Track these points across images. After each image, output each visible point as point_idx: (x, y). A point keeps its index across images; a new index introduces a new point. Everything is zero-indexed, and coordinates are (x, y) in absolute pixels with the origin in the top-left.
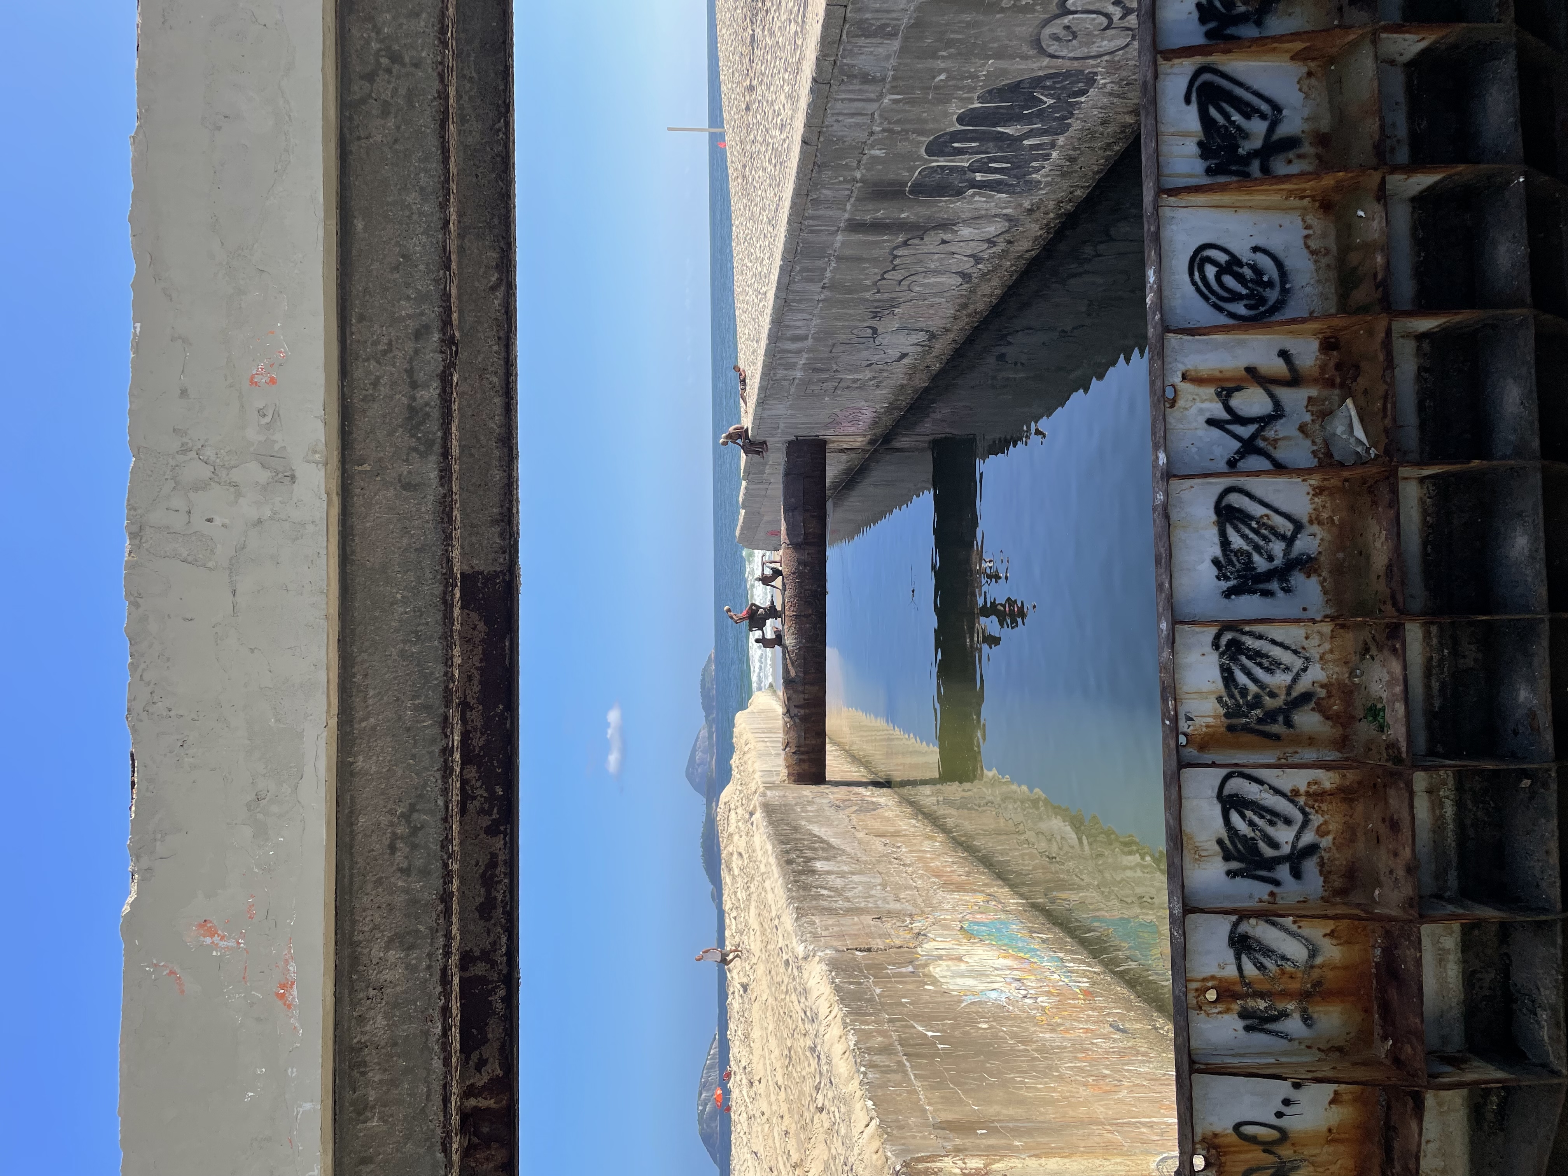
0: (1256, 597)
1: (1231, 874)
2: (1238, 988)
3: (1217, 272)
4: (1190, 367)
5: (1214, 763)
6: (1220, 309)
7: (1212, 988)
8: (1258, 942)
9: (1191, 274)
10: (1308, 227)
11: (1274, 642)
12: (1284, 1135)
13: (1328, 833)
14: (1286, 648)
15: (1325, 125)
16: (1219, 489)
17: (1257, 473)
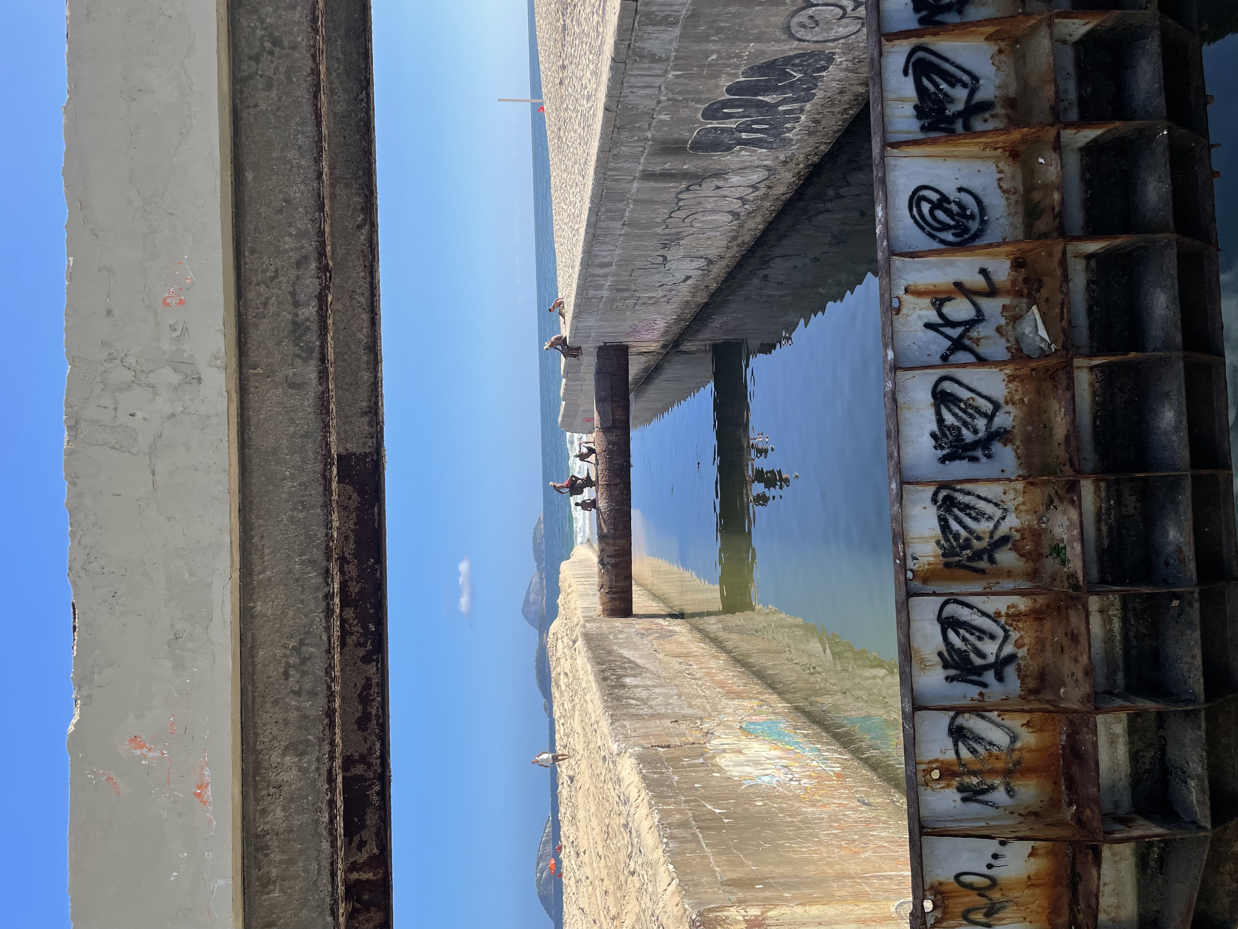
0: (965, 462)
1: (950, 679)
2: (956, 768)
3: (931, 208)
4: (911, 283)
5: (934, 592)
6: (933, 237)
7: (936, 769)
8: (971, 732)
9: (911, 210)
10: (1000, 172)
11: (979, 497)
12: (994, 882)
13: (1023, 645)
14: (989, 501)
15: (1012, 91)
16: (935, 378)
17: (964, 365)
